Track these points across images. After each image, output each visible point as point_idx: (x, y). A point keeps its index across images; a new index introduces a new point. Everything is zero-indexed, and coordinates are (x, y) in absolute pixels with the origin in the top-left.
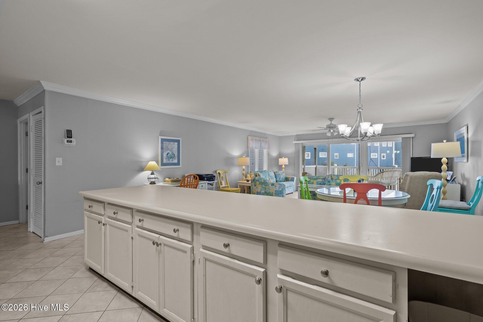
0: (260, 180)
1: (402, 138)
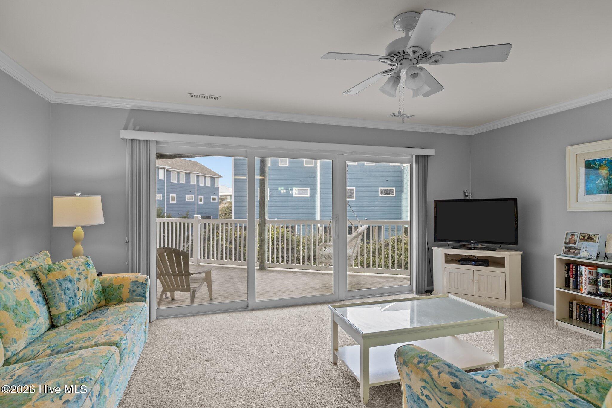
1: (415, 156)
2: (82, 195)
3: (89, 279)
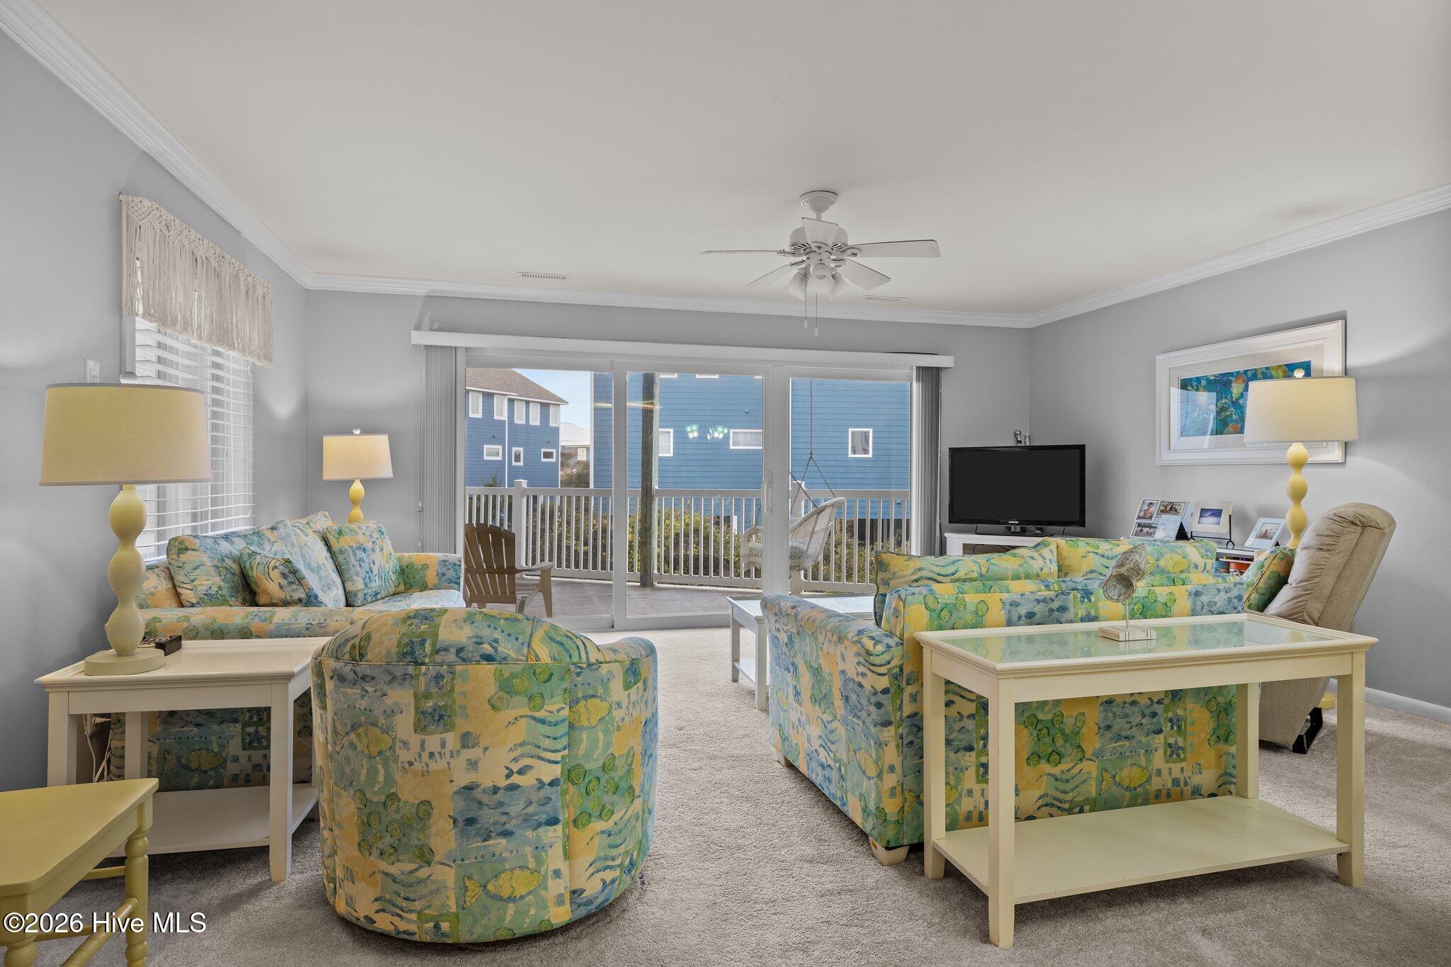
0: (506, 649)
1: (918, 368)
2: (364, 432)
3: (385, 551)
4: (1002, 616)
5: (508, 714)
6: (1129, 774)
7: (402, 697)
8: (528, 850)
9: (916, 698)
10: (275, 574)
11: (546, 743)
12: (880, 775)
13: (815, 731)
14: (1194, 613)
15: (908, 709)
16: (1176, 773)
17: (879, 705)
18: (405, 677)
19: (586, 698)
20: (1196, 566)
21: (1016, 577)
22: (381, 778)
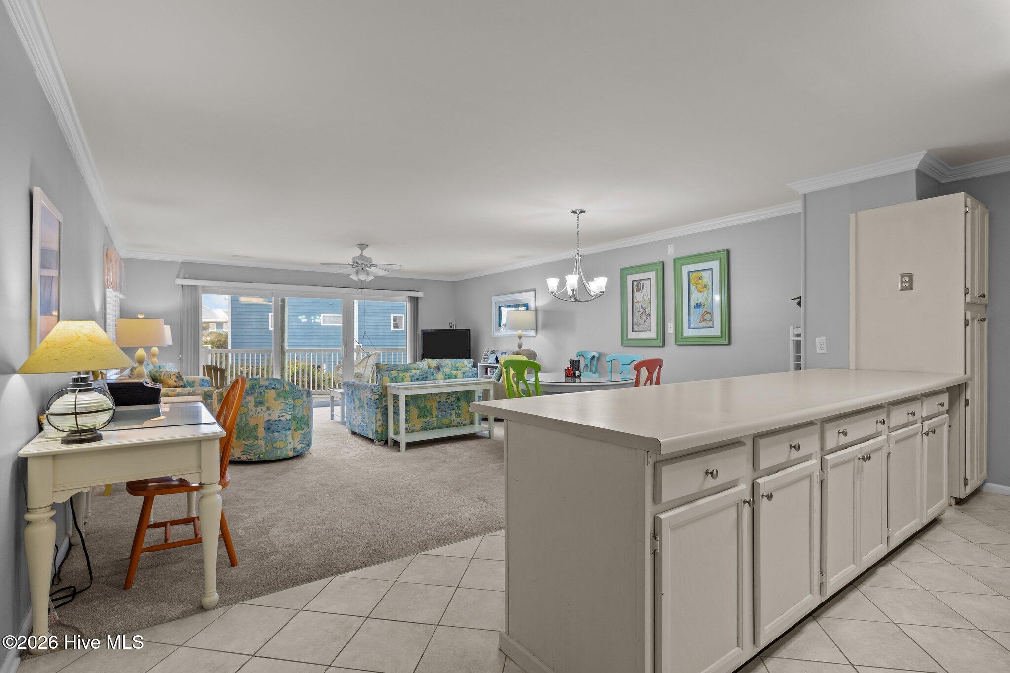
0: (278, 386)
1: (409, 297)
4: (410, 379)
5: (279, 402)
6: (445, 421)
7: (251, 399)
8: (283, 436)
9: (386, 401)
10: (173, 378)
11: (288, 409)
12: (376, 422)
13: (359, 418)
14: (463, 378)
15: (384, 404)
16: (459, 420)
17: (376, 403)
18: (251, 394)
19: (297, 399)
20: (466, 366)
21: (415, 369)
22: (244, 420)
